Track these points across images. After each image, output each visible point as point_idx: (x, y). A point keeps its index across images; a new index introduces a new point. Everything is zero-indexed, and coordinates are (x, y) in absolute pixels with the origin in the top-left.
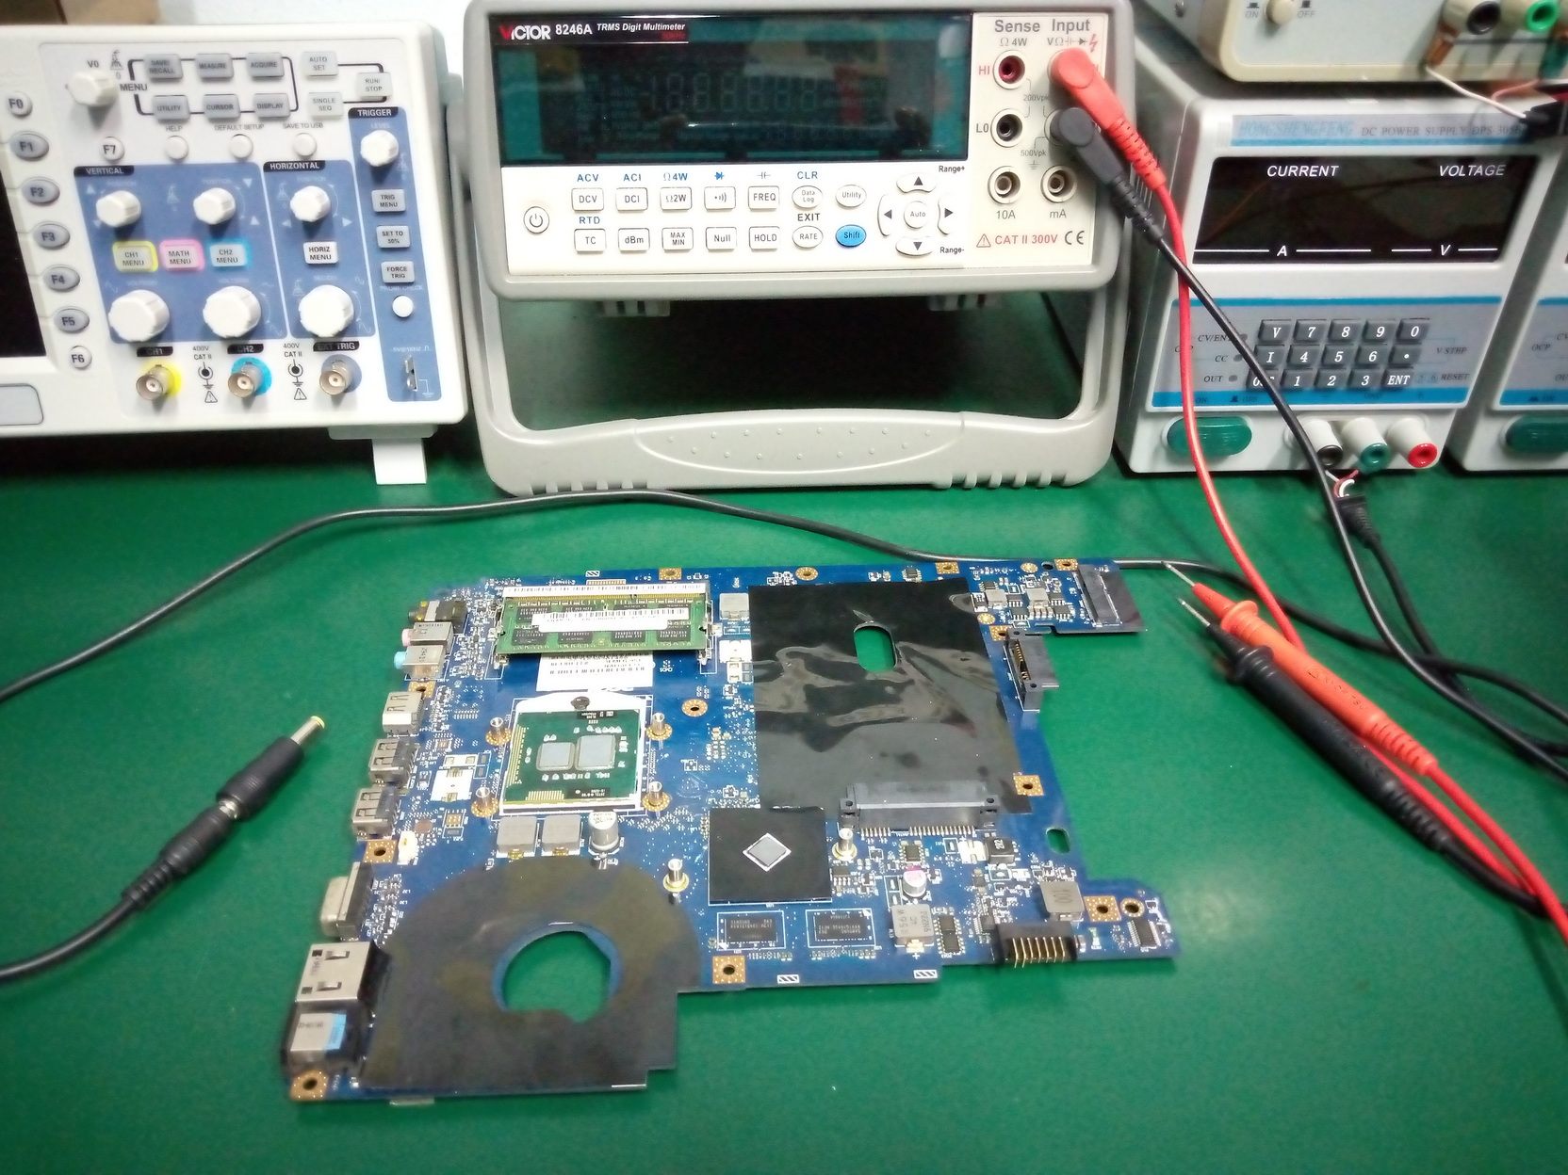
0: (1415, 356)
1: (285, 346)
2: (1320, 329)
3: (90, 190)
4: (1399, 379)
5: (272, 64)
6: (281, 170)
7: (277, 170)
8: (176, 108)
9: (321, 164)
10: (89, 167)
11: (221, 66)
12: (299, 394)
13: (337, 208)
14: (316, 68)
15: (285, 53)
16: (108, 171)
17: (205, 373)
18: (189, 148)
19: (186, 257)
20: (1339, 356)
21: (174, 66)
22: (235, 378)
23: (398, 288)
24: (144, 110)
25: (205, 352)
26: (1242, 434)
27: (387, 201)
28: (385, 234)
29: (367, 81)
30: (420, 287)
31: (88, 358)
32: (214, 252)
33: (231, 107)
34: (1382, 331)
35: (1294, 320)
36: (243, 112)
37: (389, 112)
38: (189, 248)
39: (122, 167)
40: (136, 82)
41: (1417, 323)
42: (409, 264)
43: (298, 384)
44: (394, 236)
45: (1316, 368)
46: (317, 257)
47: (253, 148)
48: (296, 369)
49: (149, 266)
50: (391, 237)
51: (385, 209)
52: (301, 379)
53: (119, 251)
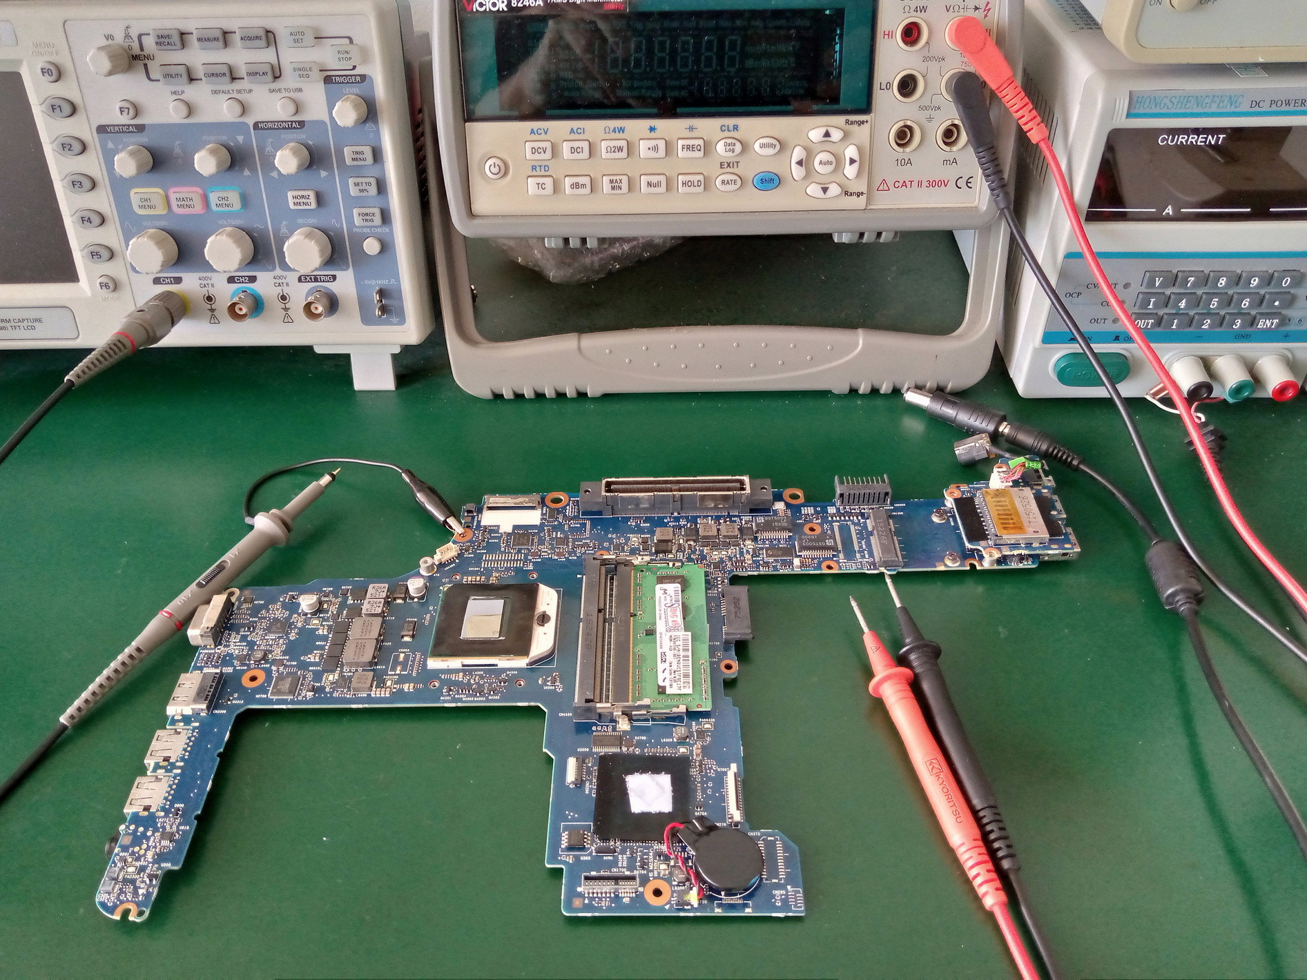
1: (275, 277)
3: (110, 143)
4: (1268, 323)
5: (258, 38)
6: (271, 129)
7: (264, 129)
8: (179, 76)
9: (302, 124)
10: (108, 126)
11: (216, 39)
12: (288, 319)
13: (315, 159)
14: (296, 41)
15: (268, 27)
16: (125, 129)
17: (209, 299)
18: (190, 110)
19: (191, 203)
20: (1215, 303)
21: (176, 39)
22: (234, 305)
23: (366, 230)
24: (152, 77)
25: (209, 282)
26: (1121, 368)
27: (357, 156)
28: (357, 184)
29: (339, 52)
30: (387, 230)
31: (113, 285)
32: (213, 198)
33: (224, 74)
34: (1255, 282)
35: (1175, 271)
36: (235, 79)
37: (358, 79)
38: (193, 193)
39: (137, 126)
40: (145, 53)
41: (1287, 273)
42: (377, 211)
43: (286, 309)
44: (364, 187)
45: (1192, 313)
46: (299, 204)
47: (244, 109)
48: (283, 298)
49: (161, 210)
50: (361, 188)
51: (356, 163)
52: (287, 306)
53: (136, 195)
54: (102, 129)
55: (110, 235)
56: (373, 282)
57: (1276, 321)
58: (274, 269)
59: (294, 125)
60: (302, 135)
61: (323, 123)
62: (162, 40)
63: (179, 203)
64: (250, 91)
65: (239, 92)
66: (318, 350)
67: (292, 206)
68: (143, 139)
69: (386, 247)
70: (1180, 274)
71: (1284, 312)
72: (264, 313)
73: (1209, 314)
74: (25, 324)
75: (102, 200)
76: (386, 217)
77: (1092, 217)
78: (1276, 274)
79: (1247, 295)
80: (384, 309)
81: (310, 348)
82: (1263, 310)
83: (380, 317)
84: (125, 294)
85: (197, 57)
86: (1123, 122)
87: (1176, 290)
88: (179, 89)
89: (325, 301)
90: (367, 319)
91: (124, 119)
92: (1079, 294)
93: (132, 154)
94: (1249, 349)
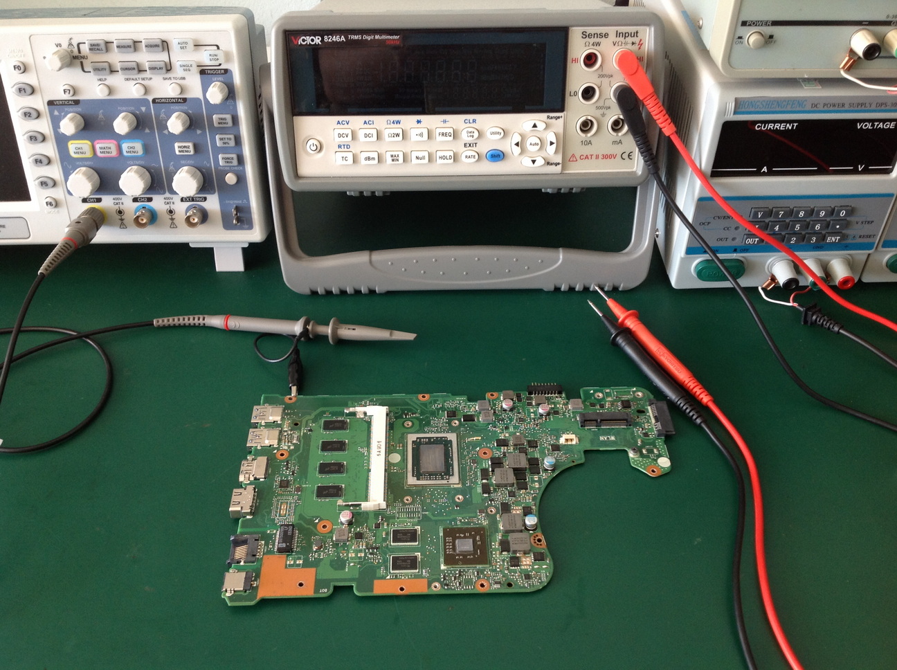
1: (165, 199)
2: (786, 212)
3: (56, 113)
4: (833, 239)
5: (157, 46)
6: (162, 103)
7: (159, 103)
8: (104, 69)
9: (185, 100)
10: (55, 101)
11: (129, 47)
12: (173, 225)
13: (194, 124)
14: (182, 48)
15: (164, 38)
16: (66, 103)
17: (120, 212)
18: (111, 90)
19: (110, 150)
20: (798, 227)
21: (103, 46)
22: (138, 217)
23: (228, 168)
24: (86, 70)
25: (120, 201)
26: (738, 269)
27: (222, 121)
28: (221, 139)
29: (210, 55)
30: (241, 168)
31: (55, 204)
32: (125, 146)
33: (134, 69)
34: (822, 214)
35: (771, 208)
36: (140, 71)
37: (223, 71)
38: (111, 145)
39: (74, 100)
40: (82, 55)
41: (844, 208)
42: (234, 156)
43: (172, 219)
44: (226, 141)
45: (783, 233)
46: (183, 151)
47: (147, 90)
48: (171, 212)
49: (89, 155)
50: (224, 141)
51: (221, 126)
52: (173, 217)
53: (72, 146)
54: (51, 103)
55: (55, 171)
56: (231, 202)
57: (838, 238)
58: (164, 193)
59: (179, 100)
60: (184, 107)
61: (198, 99)
62: (94, 47)
63: (102, 151)
64: (151, 79)
65: (143, 79)
66: (191, 245)
67: (177, 153)
68: (79, 109)
69: (241, 179)
70: (774, 210)
71: (843, 232)
72: (158, 222)
73: (795, 234)
75: (50, 149)
76: (241, 160)
77: (714, 174)
78: (836, 209)
79: (818, 221)
80: (239, 220)
81: (186, 245)
82: (829, 230)
83: (236, 225)
84: (63, 211)
85: (116, 58)
86: (731, 117)
87: (772, 219)
88: (103, 77)
89: (199, 214)
90: (228, 225)
91: (67, 97)
92: (709, 223)
93: (72, 119)
94: (823, 255)
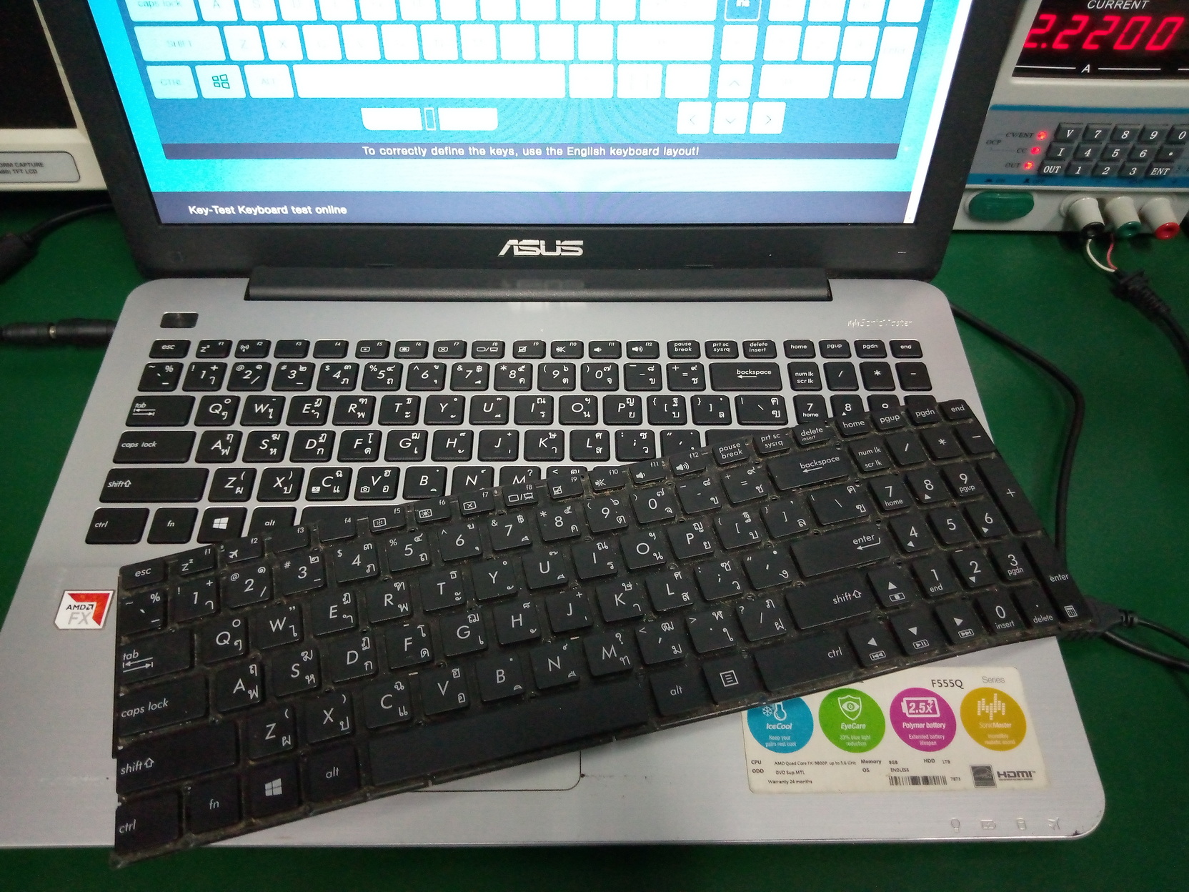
0: (1178, 154)
2: (1105, 131)
4: (1161, 171)
34: (1155, 135)
35: (1087, 124)
41: (1185, 128)
45: (1095, 160)
57: (1167, 169)
70: (1090, 127)
71: (1176, 161)
74: (28, 168)
77: (1019, 73)
78: (1175, 128)
82: (1158, 158)
